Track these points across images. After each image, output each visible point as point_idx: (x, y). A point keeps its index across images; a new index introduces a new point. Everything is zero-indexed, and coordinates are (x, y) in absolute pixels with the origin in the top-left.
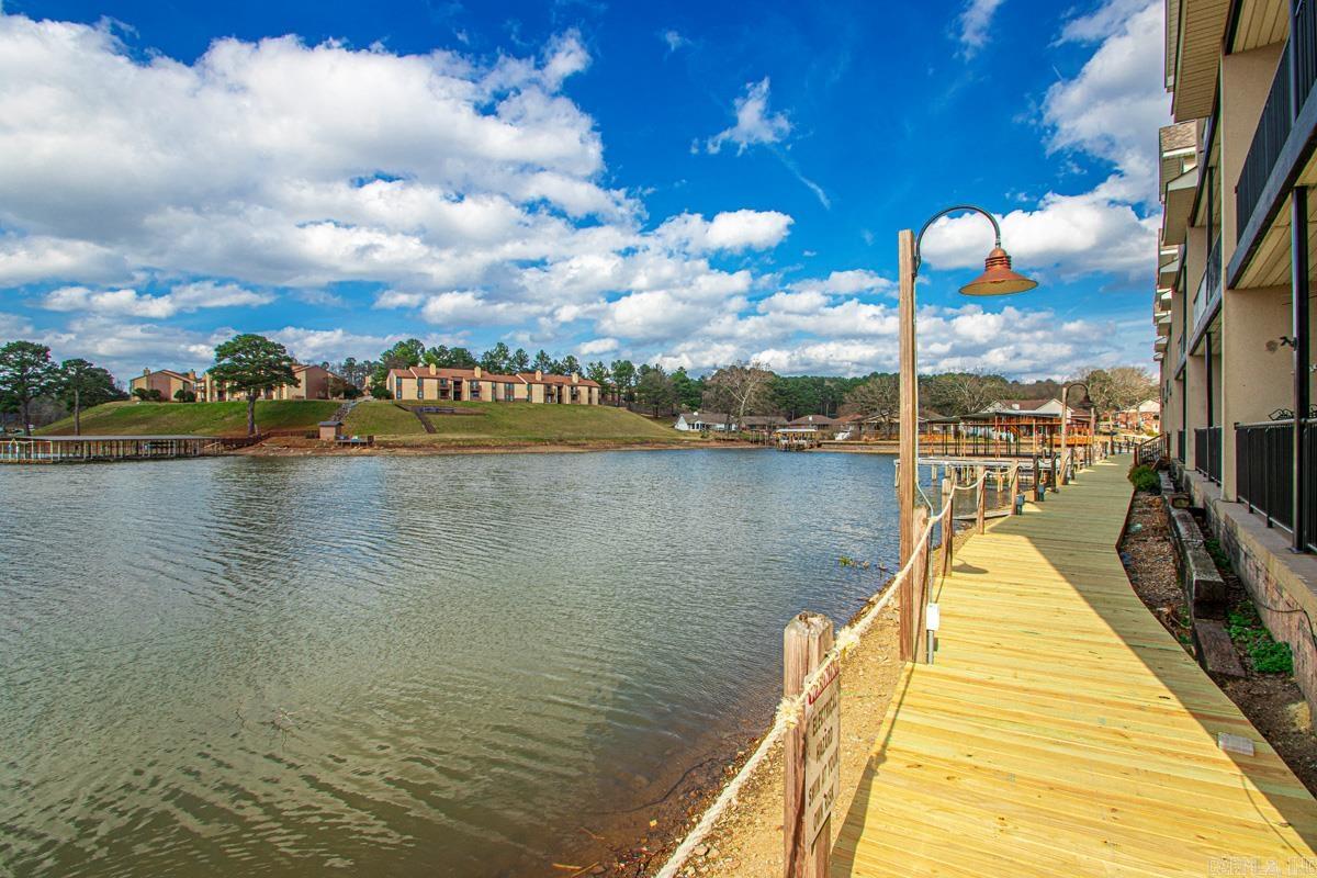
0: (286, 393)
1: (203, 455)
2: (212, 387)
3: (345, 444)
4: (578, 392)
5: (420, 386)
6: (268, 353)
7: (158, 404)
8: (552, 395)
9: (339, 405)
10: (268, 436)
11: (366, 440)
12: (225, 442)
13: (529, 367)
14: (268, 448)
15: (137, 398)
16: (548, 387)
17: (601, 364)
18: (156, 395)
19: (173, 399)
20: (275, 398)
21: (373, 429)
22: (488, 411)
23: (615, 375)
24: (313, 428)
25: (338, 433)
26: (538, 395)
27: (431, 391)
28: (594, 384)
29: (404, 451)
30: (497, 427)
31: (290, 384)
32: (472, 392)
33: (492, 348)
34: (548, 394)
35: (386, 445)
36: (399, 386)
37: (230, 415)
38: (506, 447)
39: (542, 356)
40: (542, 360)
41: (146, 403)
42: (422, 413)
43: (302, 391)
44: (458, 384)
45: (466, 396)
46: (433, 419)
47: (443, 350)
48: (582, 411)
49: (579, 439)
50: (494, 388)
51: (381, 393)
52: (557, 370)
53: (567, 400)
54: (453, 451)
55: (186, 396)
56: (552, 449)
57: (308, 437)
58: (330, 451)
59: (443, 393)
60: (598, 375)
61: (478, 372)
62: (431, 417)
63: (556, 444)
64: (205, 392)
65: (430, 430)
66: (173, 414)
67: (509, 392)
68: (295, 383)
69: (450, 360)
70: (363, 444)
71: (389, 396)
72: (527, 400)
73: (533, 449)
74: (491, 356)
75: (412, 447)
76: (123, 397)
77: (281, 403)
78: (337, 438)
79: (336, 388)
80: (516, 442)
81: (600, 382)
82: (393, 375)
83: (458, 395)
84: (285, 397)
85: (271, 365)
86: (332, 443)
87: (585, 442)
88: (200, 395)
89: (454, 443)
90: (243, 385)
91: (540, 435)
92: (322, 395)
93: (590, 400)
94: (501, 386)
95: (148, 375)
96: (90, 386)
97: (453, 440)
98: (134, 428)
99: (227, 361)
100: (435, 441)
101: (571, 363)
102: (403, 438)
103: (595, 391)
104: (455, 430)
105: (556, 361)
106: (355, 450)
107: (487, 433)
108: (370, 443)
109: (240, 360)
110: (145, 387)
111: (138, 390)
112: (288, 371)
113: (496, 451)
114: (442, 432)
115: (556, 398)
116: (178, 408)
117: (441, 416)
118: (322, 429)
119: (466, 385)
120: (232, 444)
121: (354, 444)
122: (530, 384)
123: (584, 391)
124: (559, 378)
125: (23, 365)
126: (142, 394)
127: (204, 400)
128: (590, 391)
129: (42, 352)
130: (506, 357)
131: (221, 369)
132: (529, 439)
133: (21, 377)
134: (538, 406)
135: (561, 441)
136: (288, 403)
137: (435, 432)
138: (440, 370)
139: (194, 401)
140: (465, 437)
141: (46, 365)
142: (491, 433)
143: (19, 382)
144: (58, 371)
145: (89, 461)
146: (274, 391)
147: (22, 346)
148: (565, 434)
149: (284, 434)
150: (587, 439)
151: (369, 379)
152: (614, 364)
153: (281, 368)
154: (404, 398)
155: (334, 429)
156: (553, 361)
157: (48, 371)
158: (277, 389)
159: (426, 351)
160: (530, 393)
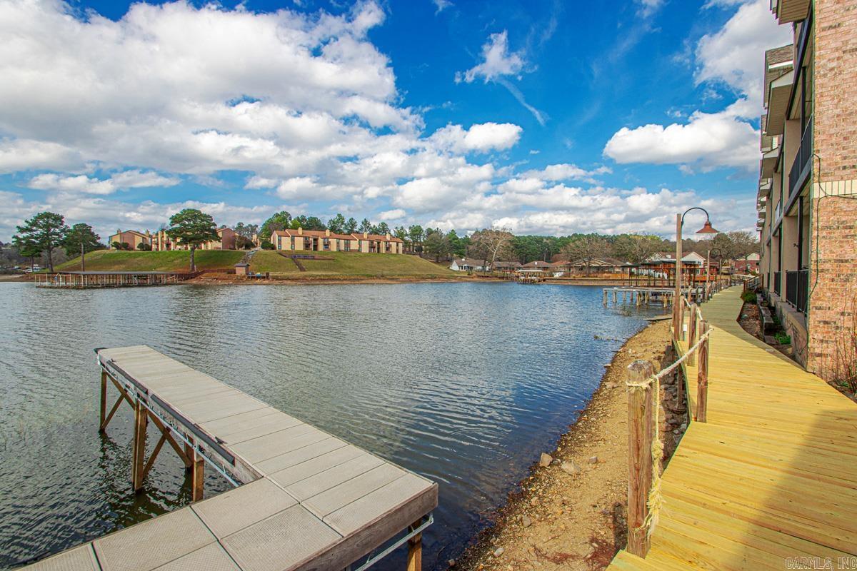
0: (211, 246)
1: (167, 284)
2: (162, 242)
3: (252, 277)
4: (390, 246)
5: (293, 240)
7: (126, 251)
8: (374, 247)
9: (244, 254)
10: (204, 272)
11: (265, 275)
12: (178, 275)
13: (357, 230)
14: (204, 280)
15: (114, 248)
16: (372, 242)
17: (402, 228)
18: (126, 246)
19: (136, 248)
20: (203, 249)
21: (266, 268)
22: (336, 258)
23: (410, 234)
24: (230, 267)
25: (247, 271)
26: (365, 248)
27: (299, 245)
28: (399, 240)
29: (289, 282)
30: (342, 267)
31: (216, 240)
32: (325, 245)
33: (334, 217)
34: (372, 247)
35: (276, 278)
36: (280, 241)
37: (177, 259)
38: (350, 280)
39: (365, 223)
40: (365, 225)
41: (119, 251)
42: (294, 257)
43: (219, 245)
44: (316, 240)
45: (321, 248)
46: (303, 262)
47: (303, 219)
48: (392, 258)
49: (393, 275)
50: (338, 243)
51: (267, 246)
52: (375, 231)
53: (383, 250)
54: (318, 282)
55: (145, 247)
56: (378, 281)
57: (229, 273)
58: (243, 282)
59: (307, 246)
60: (400, 235)
61: (328, 233)
62: (301, 261)
63: (380, 279)
64: (157, 244)
65: (302, 269)
66: (140, 258)
67: (347, 245)
68: (218, 239)
69: (307, 225)
70: (263, 278)
71: (273, 248)
72: (359, 251)
73: (368, 282)
74: (334, 222)
75: (293, 280)
76: (101, 247)
77: (207, 251)
78: (247, 274)
79: (240, 241)
80: (356, 277)
81: (402, 239)
82: (275, 235)
83: (316, 247)
84: (209, 248)
85: (204, 228)
86: (244, 277)
87: (398, 277)
88: (154, 247)
89: (318, 277)
90: (186, 241)
91: (369, 273)
92: (232, 247)
93: (397, 250)
94: (342, 242)
95: (121, 234)
96: (82, 239)
97: (317, 275)
98: (116, 266)
99: (177, 226)
100: (306, 276)
101: (383, 227)
102: (286, 274)
103: (401, 245)
104: (317, 269)
105: (374, 226)
106: (258, 281)
107: (336, 271)
108: (267, 277)
109: (185, 225)
110: (118, 241)
111: (115, 243)
112: (215, 232)
113: (345, 282)
114: (309, 270)
115: (376, 249)
116: (143, 254)
117: (307, 261)
118: (237, 268)
119: (321, 241)
120: (185, 277)
121: (258, 278)
122: (360, 240)
123: (394, 245)
124: (377, 237)
125: (48, 226)
126: (117, 245)
127: (157, 249)
128: (397, 245)
129: (59, 219)
130: (343, 223)
131: (174, 230)
132: (363, 275)
133: (47, 235)
134: (365, 255)
135: (382, 276)
136: (212, 252)
137: (305, 271)
138: (305, 231)
139: (151, 250)
140: (324, 274)
141: (63, 227)
142: (339, 271)
143: (46, 238)
144: (69, 231)
145: (103, 287)
146: (203, 244)
147: (48, 215)
148: (385, 273)
149: (213, 271)
150: (398, 275)
151: (255, 237)
152: (410, 228)
153: (209, 230)
154: (283, 249)
155: (244, 268)
156: (372, 226)
157: (63, 231)
158: (205, 243)
159: (293, 219)
160: (360, 246)
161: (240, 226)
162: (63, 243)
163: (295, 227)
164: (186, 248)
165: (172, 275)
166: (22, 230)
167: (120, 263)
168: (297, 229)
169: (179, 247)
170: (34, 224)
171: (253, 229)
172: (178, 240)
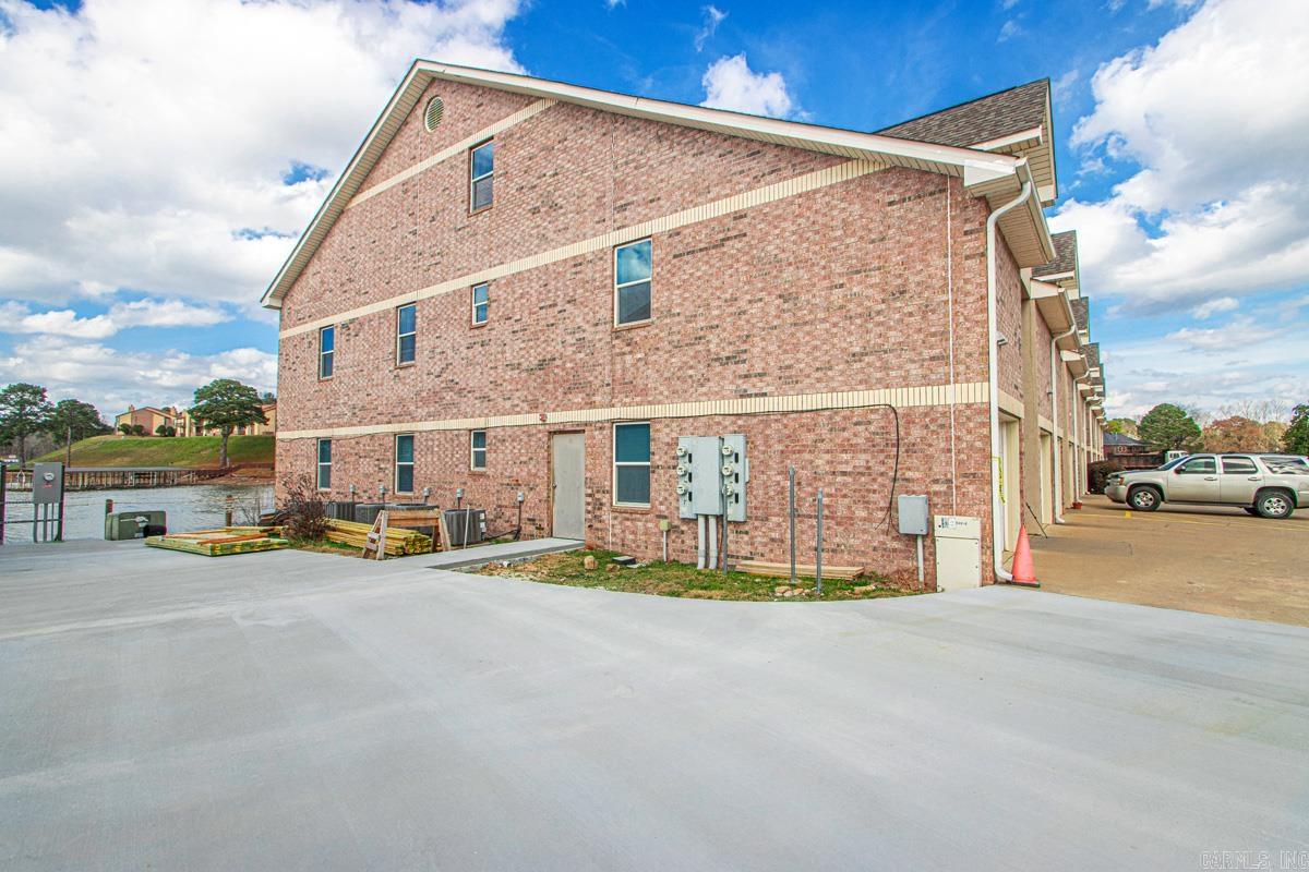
0: (257, 429)
1: (179, 485)
2: (191, 424)
6: (241, 396)
7: (140, 438)
10: (238, 468)
12: (198, 473)
14: (237, 478)
15: (121, 433)
18: (139, 430)
19: (154, 433)
20: (247, 433)
31: (260, 422)
37: (206, 449)
41: (129, 438)
55: (167, 432)
64: (184, 427)
66: (155, 448)
76: (106, 430)
77: (254, 439)
84: (256, 433)
85: (242, 406)
88: (179, 430)
90: (218, 422)
95: (133, 411)
96: (78, 421)
99: (205, 402)
109: (217, 401)
110: (129, 422)
111: (123, 425)
112: (259, 410)
116: (160, 442)
120: (204, 476)
125: (22, 404)
126: (126, 429)
127: (183, 435)
129: (39, 392)
131: (199, 409)
133: (20, 415)
136: (259, 437)
139: (174, 435)
141: (43, 405)
143: (18, 419)
144: (52, 410)
145: (84, 489)
146: (246, 428)
147: (23, 388)
149: (253, 466)
153: (252, 408)
157: (45, 409)
158: (248, 426)
162: (44, 426)
165: (191, 472)
167: (124, 454)
170: (2, 399)
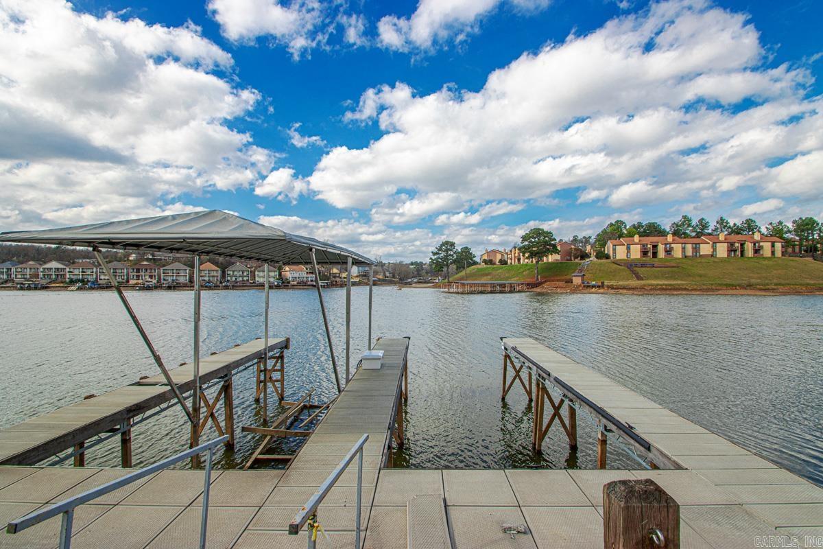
0: (552, 258)
1: (519, 292)
2: (515, 257)
3: (588, 286)
4: (761, 247)
5: (628, 249)
6: (545, 237)
7: (492, 266)
8: (735, 251)
9: (580, 264)
10: (546, 281)
11: (600, 284)
12: (528, 284)
13: (710, 231)
14: (546, 288)
15: (483, 264)
16: (732, 244)
17: (780, 223)
18: (491, 262)
19: (497, 263)
20: (545, 261)
21: (601, 277)
22: (681, 265)
23: (795, 230)
24: (568, 277)
25: (583, 280)
26: (722, 250)
27: (636, 252)
28: (775, 239)
29: (625, 291)
30: (690, 275)
31: (555, 253)
32: (666, 251)
33: (678, 219)
34: (731, 249)
35: (611, 287)
36: (614, 250)
37: (525, 270)
38: (700, 290)
39: (722, 222)
40: (721, 224)
41: (487, 266)
42: (630, 266)
43: (557, 257)
44: (655, 247)
45: (661, 254)
46: (640, 271)
47: (640, 225)
48: (766, 262)
49: (768, 284)
50: (684, 249)
51: (601, 255)
52: (737, 231)
53: (749, 252)
54: (658, 292)
55: (503, 262)
56: (742, 292)
57: (566, 282)
58: (580, 290)
59: (645, 253)
60: (777, 232)
61: (670, 238)
62: (638, 269)
63: (746, 289)
64: (511, 259)
65: (639, 278)
66: (500, 271)
67: (696, 249)
68: (557, 252)
69: (645, 231)
70: (599, 287)
71: (607, 257)
72: (712, 256)
73: (726, 292)
74: (677, 226)
75: (630, 289)
76: (475, 263)
77: (548, 263)
78: (583, 283)
79: (577, 253)
80: (709, 287)
81: (781, 237)
82: (610, 244)
83: (655, 254)
84: (550, 261)
85: (546, 243)
86: (580, 286)
87: (775, 287)
88: (509, 261)
89: (659, 287)
90: (532, 255)
91: (729, 282)
92: (569, 258)
93: (773, 253)
94: (689, 247)
95: (488, 252)
96: (465, 259)
97: (658, 285)
98: (485, 278)
99: (527, 243)
100: (645, 285)
101: (749, 224)
102: (621, 283)
103: (778, 246)
104: (656, 278)
105: (735, 225)
106: (594, 290)
107: (682, 280)
108: (602, 286)
109: (532, 242)
110: (486, 258)
111: (484, 260)
112: (554, 246)
113: (693, 292)
114: (647, 279)
115: (739, 253)
116: (500, 268)
117: (645, 269)
118: (574, 278)
119: (661, 248)
120: (531, 286)
121: (593, 286)
122: (714, 243)
123: (767, 246)
124: (739, 237)
125: (447, 250)
126: (485, 262)
127: (511, 264)
128: (773, 246)
129: (453, 244)
130: (689, 225)
131: (524, 247)
132: (720, 285)
133: (446, 256)
134: (722, 260)
135: (750, 286)
137: (643, 280)
138: (642, 238)
139: (507, 264)
140: (666, 282)
141: (455, 250)
142: (685, 280)
143: (446, 258)
144: (459, 253)
145: (478, 293)
146: (545, 258)
147: (447, 243)
148: (753, 281)
149: (553, 281)
150: (776, 285)
151: (589, 248)
152: (794, 222)
153: (550, 245)
154: (617, 258)
155: (580, 278)
156: (732, 224)
157: (455, 253)
158: (547, 256)
159: (628, 227)
160: (714, 250)
161: (575, 239)
162: (454, 262)
163: (631, 235)
164: (532, 262)
165: (522, 284)
166: (434, 254)
167: (487, 275)
168: (633, 237)
169: (526, 261)
170: (440, 249)
171: (586, 240)
172: (527, 255)
